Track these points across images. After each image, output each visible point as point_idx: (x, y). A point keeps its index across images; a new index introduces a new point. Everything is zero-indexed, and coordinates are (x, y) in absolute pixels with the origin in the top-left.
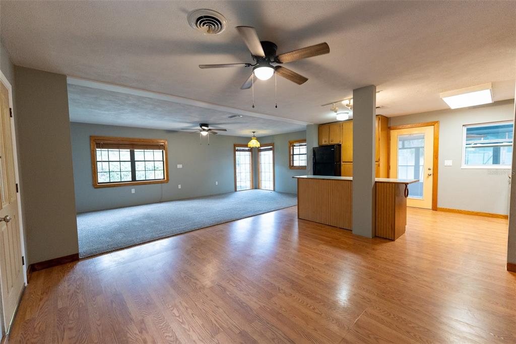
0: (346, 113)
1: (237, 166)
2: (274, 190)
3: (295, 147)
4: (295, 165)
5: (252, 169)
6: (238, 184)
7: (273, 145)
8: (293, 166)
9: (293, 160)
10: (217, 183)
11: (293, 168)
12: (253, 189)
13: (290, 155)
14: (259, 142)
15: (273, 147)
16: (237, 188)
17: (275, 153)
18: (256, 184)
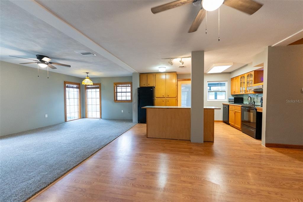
0: (164, 67)
1: (67, 100)
2: (101, 118)
3: (118, 87)
4: (118, 99)
5: (80, 103)
6: (68, 115)
7: (100, 84)
8: (117, 100)
9: (117, 96)
10: (46, 116)
11: (117, 101)
12: (81, 118)
13: (115, 93)
14: (92, 81)
15: (100, 86)
16: (67, 118)
17: (102, 91)
18: (83, 114)
